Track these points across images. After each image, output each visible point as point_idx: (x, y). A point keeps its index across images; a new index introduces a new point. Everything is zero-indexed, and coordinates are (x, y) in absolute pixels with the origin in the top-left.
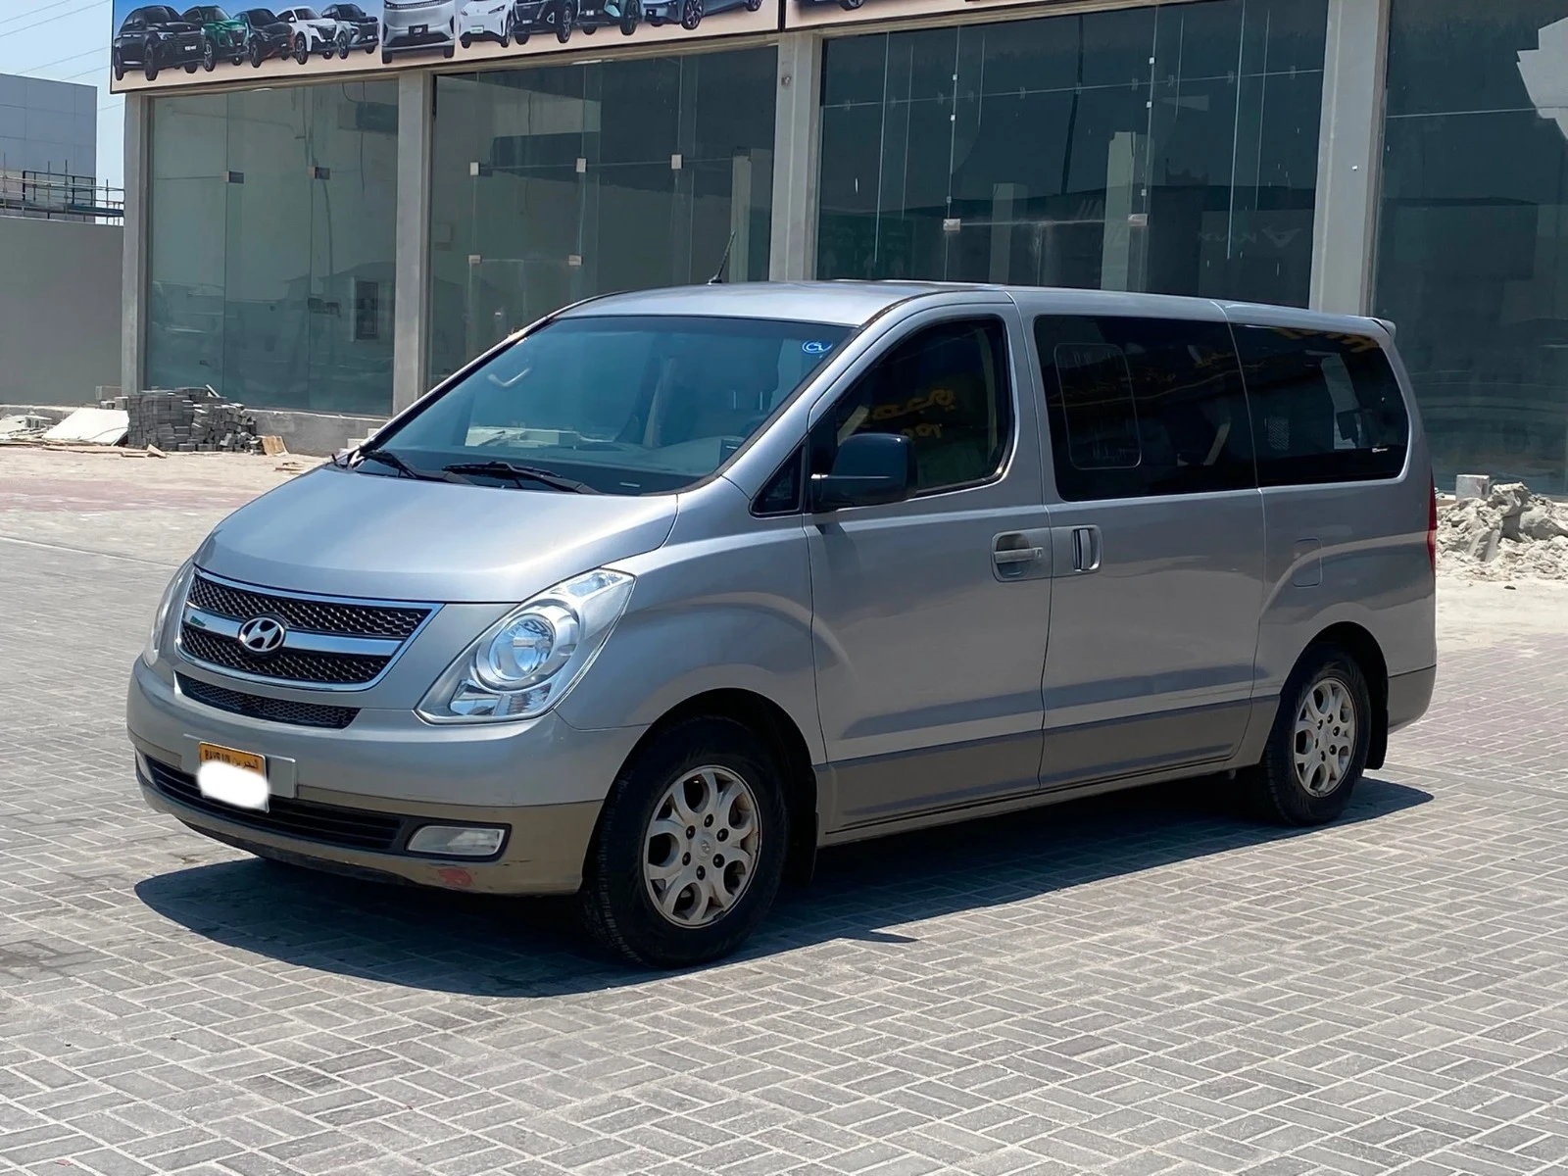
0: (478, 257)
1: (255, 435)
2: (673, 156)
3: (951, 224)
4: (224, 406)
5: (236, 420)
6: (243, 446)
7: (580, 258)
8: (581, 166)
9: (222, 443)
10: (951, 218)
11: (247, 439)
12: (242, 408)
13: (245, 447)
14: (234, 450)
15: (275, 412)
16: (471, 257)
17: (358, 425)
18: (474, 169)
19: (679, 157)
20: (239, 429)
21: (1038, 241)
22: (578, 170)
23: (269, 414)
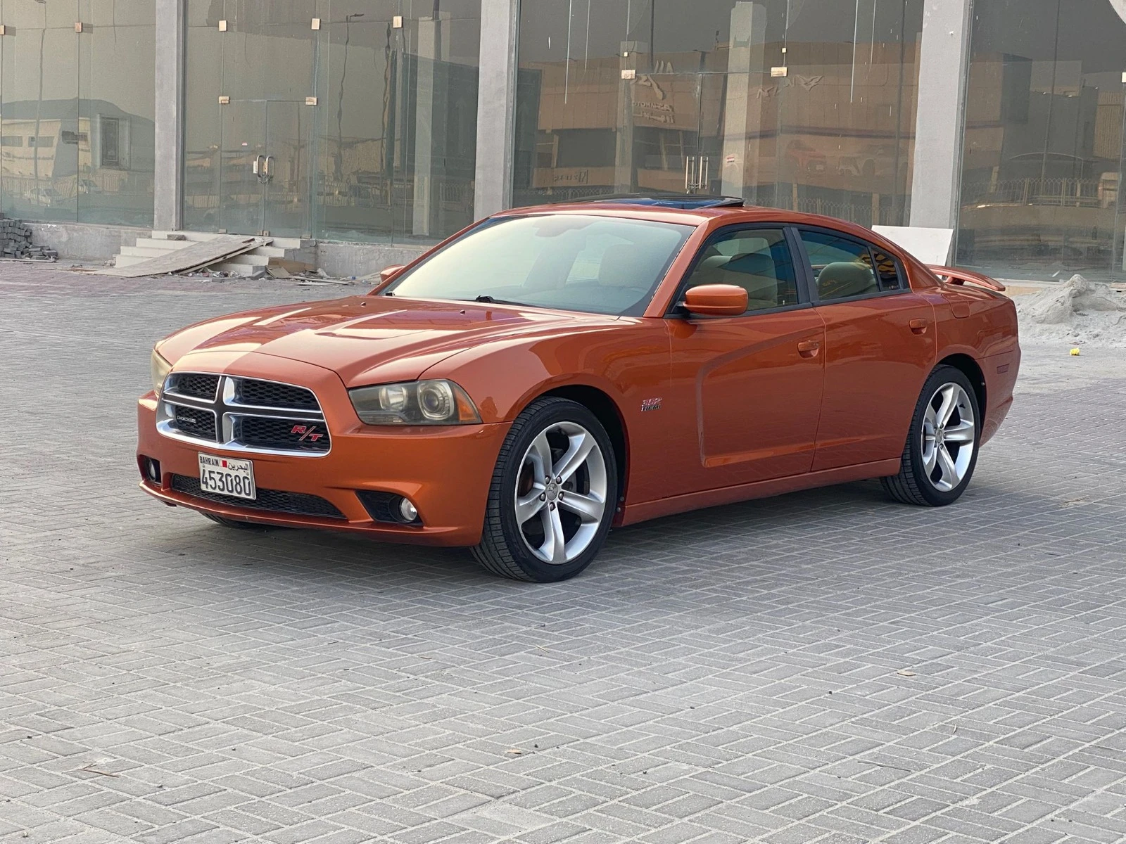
0: (228, 98)
1: (31, 243)
2: (395, 18)
3: (627, 74)
4: (6, 220)
5: (17, 231)
6: (22, 253)
7: (315, 99)
8: (316, 24)
9: (6, 250)
10: (627, 69)
11: (26, 247)
12: (20, 221)
13: (25, 252)
14: (16, 257)
15: (49, 225)
16: (220, 98)
17: (124, 236)
18: (223, 25)
19: (400, 18)
20: (18, 240)
21: (699, 88)
22: (313, 28)
23: (44, 227)
